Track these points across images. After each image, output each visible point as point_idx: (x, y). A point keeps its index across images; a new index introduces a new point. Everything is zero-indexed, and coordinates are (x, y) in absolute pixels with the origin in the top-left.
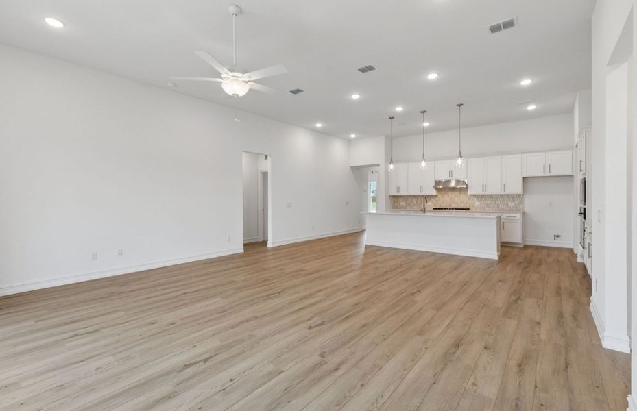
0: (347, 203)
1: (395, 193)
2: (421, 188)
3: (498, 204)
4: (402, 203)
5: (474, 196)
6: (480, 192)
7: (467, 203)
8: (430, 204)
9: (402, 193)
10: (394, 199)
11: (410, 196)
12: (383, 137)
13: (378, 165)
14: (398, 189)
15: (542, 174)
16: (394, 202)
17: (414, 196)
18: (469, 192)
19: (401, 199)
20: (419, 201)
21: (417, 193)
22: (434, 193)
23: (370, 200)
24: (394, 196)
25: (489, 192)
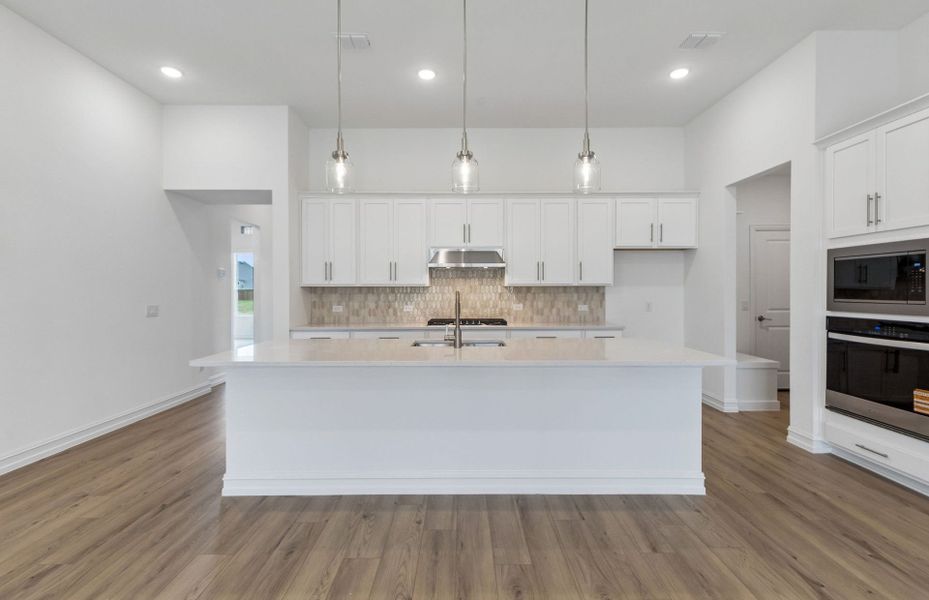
0: (153, 313)
1: (318, 280)
2: (393, 268)
3: (559, 310)
4: (338, 309)
5: (518, 290)
6: (530, 280)
7: (495, 307)
8: (414, 312)
9: (339, 280)
10: (314, 298)
11: (360, 289)
12: (285, 109)
13: (265, 197)
14: (328, 269)
15: (645, 243)
16: (314, 305)
17: (370, 290)
18: (508, 280)
19: (334, 297)
20: (381, 303)
21: (380, 279)
22: (426, 281)
23: (235, 296)
24: (312, 290)
25: (550, 280)
